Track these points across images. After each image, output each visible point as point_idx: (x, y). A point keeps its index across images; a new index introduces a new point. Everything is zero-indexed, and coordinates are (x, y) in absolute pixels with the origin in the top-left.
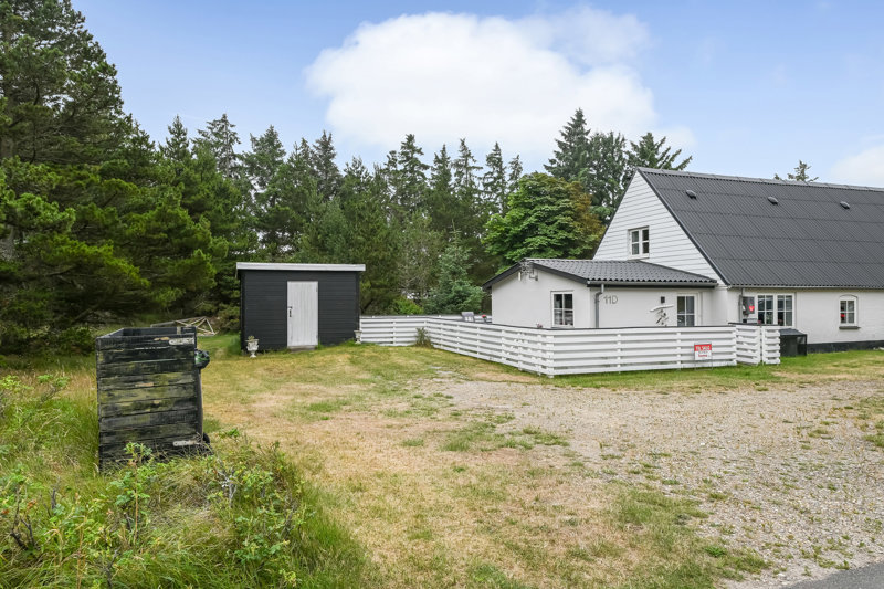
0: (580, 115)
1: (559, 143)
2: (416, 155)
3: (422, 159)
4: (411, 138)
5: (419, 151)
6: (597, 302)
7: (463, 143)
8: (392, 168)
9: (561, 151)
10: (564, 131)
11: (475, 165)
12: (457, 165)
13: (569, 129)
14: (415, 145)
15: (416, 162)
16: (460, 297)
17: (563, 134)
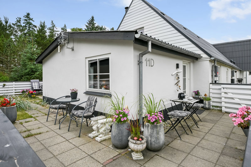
0: (93, 18)
1: (86, 26)
2: (31, 21)
3: (33, 23)
4: (28, 14)
5: (32, 19)
6: (140, 63)
7: (52, 22)
8: (18, 24)
9: (87, 29)
10: (88, 22)
11: (57, 30)
12: (50, 29)
13: (90, 22)
14: (30, 17)
15: (31, 24)
16: (33, 71)
17: (87, 23)
